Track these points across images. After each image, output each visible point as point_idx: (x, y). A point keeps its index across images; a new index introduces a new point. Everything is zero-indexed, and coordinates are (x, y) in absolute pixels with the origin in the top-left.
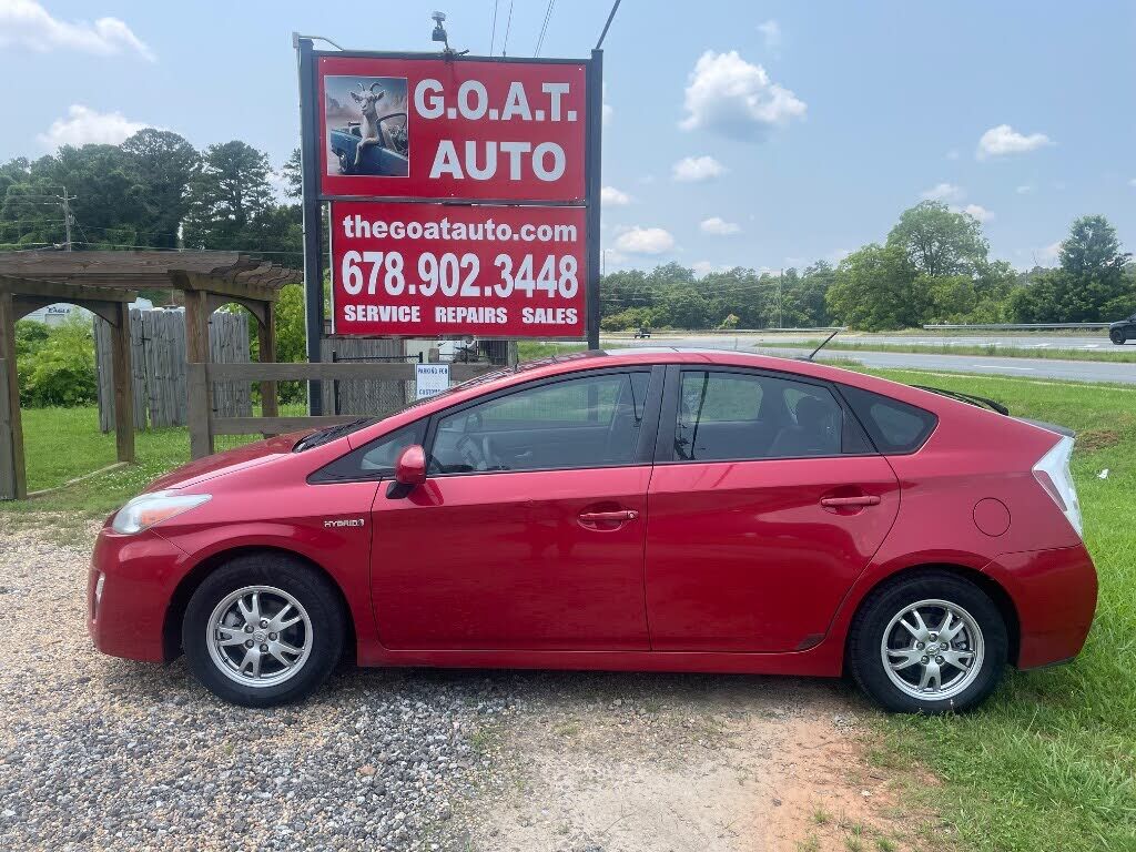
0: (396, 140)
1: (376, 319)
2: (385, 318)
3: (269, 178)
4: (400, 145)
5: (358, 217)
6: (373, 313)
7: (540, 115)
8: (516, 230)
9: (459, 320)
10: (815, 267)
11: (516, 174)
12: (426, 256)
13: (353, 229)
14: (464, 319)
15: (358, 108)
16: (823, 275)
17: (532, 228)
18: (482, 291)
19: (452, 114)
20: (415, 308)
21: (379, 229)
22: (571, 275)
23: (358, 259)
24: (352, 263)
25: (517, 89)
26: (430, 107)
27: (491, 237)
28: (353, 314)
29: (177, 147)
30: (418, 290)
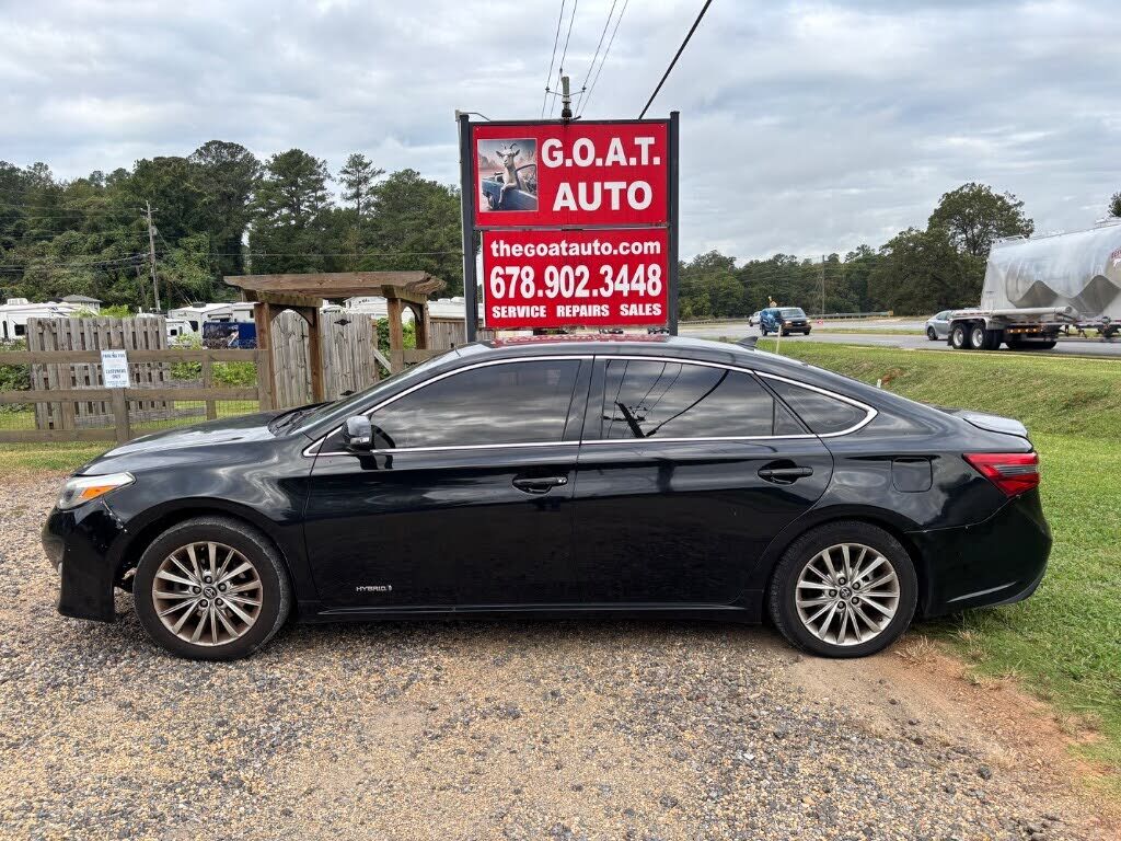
0: (528, 184)
1: (515, 316)
2: (521, 315)
3: (327, 184)
4: (531, 188)
5: (502, 242)
6: (512, 311)
7: (633, 161)
8: (615, 247)
9: (574, 315)
10: (856, 252)
11: (615, 205)
12: (551, 269)
13: (498, 250)
14: (578, 313)
15: (501, 162)
16: (865, 260)
17: (627, 244)
18: (591, 293)
19: (569, 163)
20: (542, 307)
21: (516, 250)
22: (656, 279)
23: (501, 272)
24: (498, 275)
25: (616, 143)
26: (553, 159)
27: (597, 253)
28: (498, 312)
29: (240, 157)
30: (544, 293)
